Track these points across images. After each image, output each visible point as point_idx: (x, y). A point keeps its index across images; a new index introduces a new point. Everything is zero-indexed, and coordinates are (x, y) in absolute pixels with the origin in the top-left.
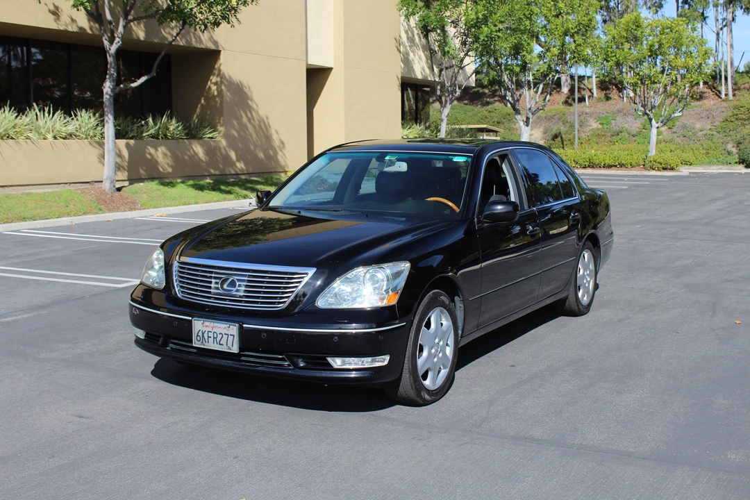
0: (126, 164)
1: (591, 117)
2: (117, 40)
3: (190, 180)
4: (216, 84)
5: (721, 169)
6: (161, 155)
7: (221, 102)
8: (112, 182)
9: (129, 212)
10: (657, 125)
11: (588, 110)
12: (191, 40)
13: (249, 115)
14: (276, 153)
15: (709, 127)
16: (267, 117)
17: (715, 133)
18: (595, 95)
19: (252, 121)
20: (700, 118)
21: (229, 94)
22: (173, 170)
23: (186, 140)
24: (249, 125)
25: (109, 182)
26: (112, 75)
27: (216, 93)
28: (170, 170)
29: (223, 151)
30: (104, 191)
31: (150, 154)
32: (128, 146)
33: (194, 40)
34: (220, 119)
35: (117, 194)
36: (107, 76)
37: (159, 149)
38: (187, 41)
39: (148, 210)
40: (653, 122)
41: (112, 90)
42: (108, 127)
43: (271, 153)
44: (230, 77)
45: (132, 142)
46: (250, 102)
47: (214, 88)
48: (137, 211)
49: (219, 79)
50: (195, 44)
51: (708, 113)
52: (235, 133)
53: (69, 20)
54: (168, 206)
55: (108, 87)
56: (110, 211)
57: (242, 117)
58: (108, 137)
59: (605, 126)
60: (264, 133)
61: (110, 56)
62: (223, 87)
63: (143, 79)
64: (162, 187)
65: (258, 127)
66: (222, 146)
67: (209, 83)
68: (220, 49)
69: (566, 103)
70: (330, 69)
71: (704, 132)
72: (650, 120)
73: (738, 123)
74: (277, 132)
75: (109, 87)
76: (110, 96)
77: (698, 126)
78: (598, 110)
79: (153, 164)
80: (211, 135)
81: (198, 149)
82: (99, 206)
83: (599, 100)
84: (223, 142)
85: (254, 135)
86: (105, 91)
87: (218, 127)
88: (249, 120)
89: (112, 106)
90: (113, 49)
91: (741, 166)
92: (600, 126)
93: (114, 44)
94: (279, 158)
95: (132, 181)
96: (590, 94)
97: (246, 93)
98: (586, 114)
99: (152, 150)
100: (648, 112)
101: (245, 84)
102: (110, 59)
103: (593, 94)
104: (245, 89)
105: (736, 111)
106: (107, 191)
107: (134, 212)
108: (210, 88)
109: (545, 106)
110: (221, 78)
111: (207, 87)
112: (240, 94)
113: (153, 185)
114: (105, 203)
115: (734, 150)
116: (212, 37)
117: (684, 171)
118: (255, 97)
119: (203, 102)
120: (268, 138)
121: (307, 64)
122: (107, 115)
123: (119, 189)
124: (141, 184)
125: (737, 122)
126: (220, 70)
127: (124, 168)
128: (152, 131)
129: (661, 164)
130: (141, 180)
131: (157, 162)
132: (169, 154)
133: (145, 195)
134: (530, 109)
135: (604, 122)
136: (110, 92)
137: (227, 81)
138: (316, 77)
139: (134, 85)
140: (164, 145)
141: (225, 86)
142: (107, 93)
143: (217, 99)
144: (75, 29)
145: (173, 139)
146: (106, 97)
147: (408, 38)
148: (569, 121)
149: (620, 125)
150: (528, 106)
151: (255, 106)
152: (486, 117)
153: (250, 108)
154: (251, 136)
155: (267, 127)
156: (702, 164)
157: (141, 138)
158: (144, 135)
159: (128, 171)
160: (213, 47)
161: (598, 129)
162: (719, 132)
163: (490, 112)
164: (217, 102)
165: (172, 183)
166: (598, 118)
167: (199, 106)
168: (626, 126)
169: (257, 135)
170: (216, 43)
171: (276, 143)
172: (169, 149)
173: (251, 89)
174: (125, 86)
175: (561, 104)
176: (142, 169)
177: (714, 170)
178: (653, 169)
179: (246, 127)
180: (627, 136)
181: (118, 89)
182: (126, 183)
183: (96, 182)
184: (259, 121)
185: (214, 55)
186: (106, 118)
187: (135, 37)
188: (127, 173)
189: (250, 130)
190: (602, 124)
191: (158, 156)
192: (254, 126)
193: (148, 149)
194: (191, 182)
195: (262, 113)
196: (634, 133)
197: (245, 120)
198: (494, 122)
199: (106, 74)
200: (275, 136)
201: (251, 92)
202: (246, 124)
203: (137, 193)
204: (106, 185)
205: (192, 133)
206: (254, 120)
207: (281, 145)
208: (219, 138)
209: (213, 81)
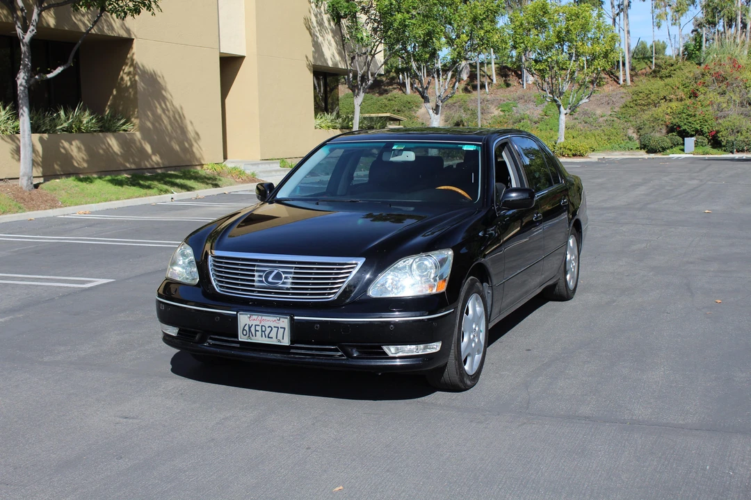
0: (41, 159)
1: (492, 104)
2: (32, 28)
3: (106, 175)
4: (129, 73)
5: (623, 154)
6: (75, 149)
7: (136, 93)
8: (29, 178)
9: (51, 210)
10: (565, 112)
11: (489, 97)
12: (103, 27)
13: (163, 105)
14: (191, 145)
15: (610, 113)
16: (181, 108)
17: (616, 119)
18: (495, 81)
19: (167, 112)
20: (600, 104)
21: (143, 85)
22: (88, 166)
23: (100, 134)
24: (163, 117)
25: (26, 178)
26: (26, 66)
27: (129, 84)
28: (85, 165)
29: (138, 144)
30: (21, 188)
31: (64, 148)
32: (41, 140)
33: (106, 27)
34: (134, 112)
35: (35, 191)
36: (21, 67)
37: (74, 143)
38: (99, 29)
39: (69, 208)
40: (562, 108)
41: (27, 81)
42: (24, 121)
43: (186, 145)
44: (143, 67)
45: (46, 136)
46: (164, 93)
47: (126, 78)
48: (58, 209)
49: (132, 69)
50: (107, 31)
51: (607, 99)
52: (149, 124)
54: (89, 203)
55: (21, 78)
56: (30, 209)
57: (156, 107)
58: (24, 131)
59: (507, 113)
60: (178, 124)
61: (24, 46)
62: (137, 78)
63: (59, 70)
64: (80, 183)
65: (172, 119)
66: (136, 139)
67: (122, 73)
68: (133, 37)
69: (466, 90)
70: (243, 57)
71: (605, 118)
72: (559, 106)
73: (638, 108)
74: (191, 123)
75: (24, 78)
76: (25, 87)
77: (599, 112)
78: (498, 97)
79: (68, 158)
80: (125, 128)
81: (113, 142)
82: (19, 205)
83: (499, 87)
84: (138, 135)
85: (169, 127)
86: (19, 82)
87: (133, 119)
88: (164, 110)
89: (27, 98)
90: (27, 38)
91: (643, 152)
92: (502, 114)
93: (28, 32)
94: (195, 150)
95: (48, 177)
96: (490, 81)
97: (159, 83)
98: (487, 101)
99: (66, 144)
100: (556, 98)
101: (159, 73)
102: (24, 49)
103: (492, 80)
104: (158, 79)
105: (635, 97)
106: (24, 188)
107: (55, 210)
108: (122, 78)
109: (454, 93)
110: (135, 68)
111: (120, 77)
112: (153, 83)
113: (71, 181)
114: (24, 201)
115: (635, 136)
116: (125, 25)
117: (594, 157)
118: (169, 87)
119: (115, 93)
120: (183, 131)
121: (220, 53)
122: (22, 108)
123: (36, 186)
124: (57, 180)
125: (636, 108)
126: (132, 60)
127: (38, 164)
128: (65, 125)
129: (571, 150)
130: (56, 176)
131: (72, 157)
132: (83, 148)
133: (63, 192)
134: (439, 96)
135: (506, 108)
136: (24, 84)
137: (141, 71)
138: (230, 65)
139: (49, 76)
140: (78, 139)
141: (139, 75)
142: (21, 85)
143: (131, 90)
145: (87, 132)
146: (20, 89)
147: (317, 22)
148: (470, 108)
149: (522, 112)
150: (438, 94)
151: (168, 96)
152: (386, 106)
153: (164, 99)
154: (166, 128)
155: (182, 117)
156: (605, 150)
157: (55, 132)
158: (58, 128)
159: (42, 167)
160: (125, 35)
161: (500, 116)
162: (619, 118)
163: (389, 100)
164: (130, 93)
165: (89, 178)
166: (499, 106)
167: (111, 97)
168: (528, 112)
169: (171, 126)
170: (128, 31)
171: (191, 135)
172: (83, 142)
173: (166, 79)
174: (40, 76)
175: (461, 91)
176: (57, 165)
177: (617, 155)
178: (564, 156)
179: (160, 117)
180: (529, 122)
181: (33, 80)
182: (41, 180)
183: (10, 179)
184: (173, 112)
185: (127, 43)
186: (21, 111)
187: (45, 25)
188: (41, 169)
189: (165, 121)
190: (503, 111)
191: (72, 150)
192: (169, 117)
193: (62, 143)
194: (109, 177)
195: (177, 103)
196: (536, 119)
197: (159, 111)
198: (394, 110)
199: (20, 64)
200: (190, 128)
201: (165, 82)
202: (161, 115)
203: (55, 190)
204: (23, 182)
205: (106, 127)
206: (168, 111)
207: (196, 137)
208: (134, 130)
209: (125, 71)
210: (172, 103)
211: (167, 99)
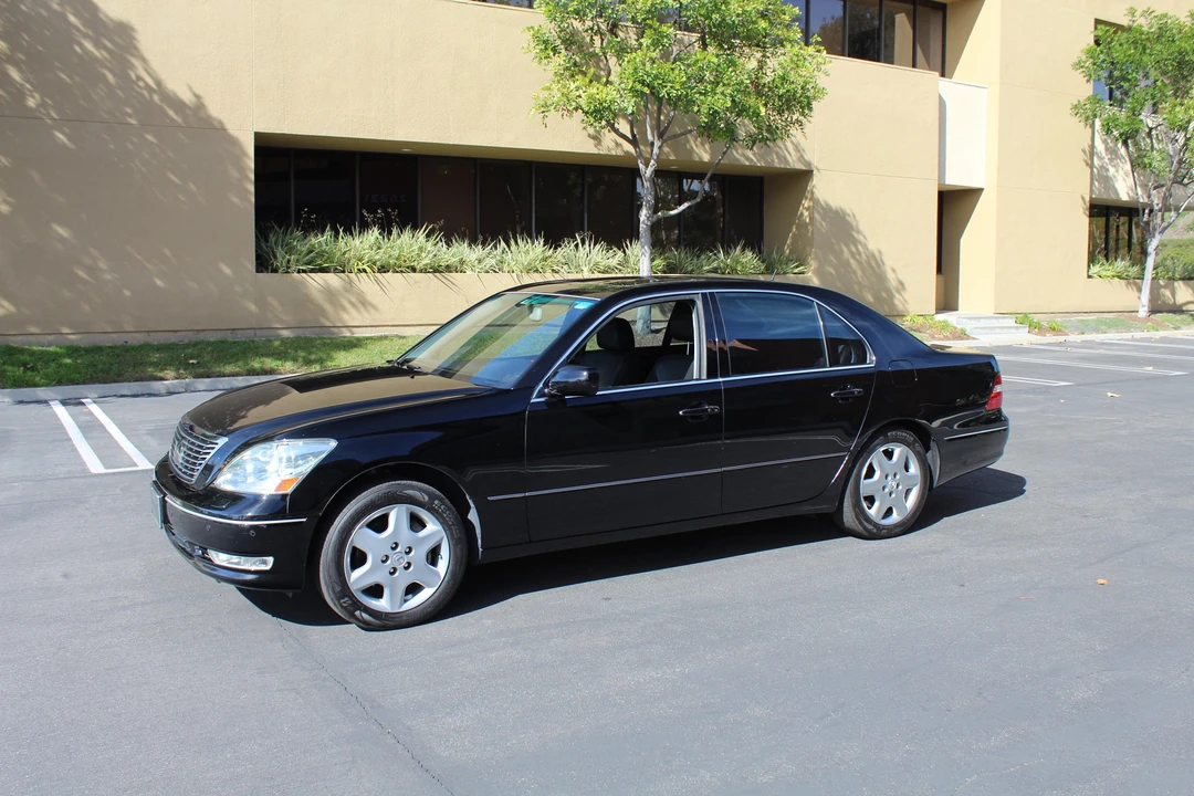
4: (808, 209)
7: (813, 232)
12: (773, 161)
13: (853, 249)
14: (891, 297)
16: (880, 252)
19: (857, 257)
21: (824, 224)
24: (852, 261)
26: (648, 202)
27: (808, 220)
33: (776, 161)
34: (810, 250)
36: (644, 204)
38: (766, 161)
41: (648, 219)
43: (884, 295)
44: (827, 205)
46: (855, 234)
47: (806, 214)
49: (811, 204)
50: (777, 164)
53: (612, 145)
55: (644, 214)
57: (842, 251)
58: (643, 271)
60: (874, 272)
61: (646, 179)
62: (816, 216)
63: (685, 206)
65: (865, 264)
67: (801, 208)
68: (813, 169)
70: (982, 190)
74: (894, 271)
75: (646, 215)
76: (647, 225)
80: (796, 271)
84: (815, 280)
85: (859, 273)
86: (641, 220)
87: (809, 261)
88: (852, 254)
89: (649, 236)
90: (649, 172)
93: (650, 166)
94: (896, 302)
97: (848, 223)
101: (848, 211)
102: (646, 183)
104: (847, 218)
108: (802, 214)
110: (815, 203)
111: (799, 213)
112: (841, 224)
116: (802, 156)
118: (861, 227)
119: (794, 230)
120: (880, 277)
121: (941, 185)
122: (643, 247)
126: (813, 193)
128: (715, 265)
136: (646, 221)
137: (822, 208)
138: (953, 205)
139: (673, 212)
141: (818, 212)
142: (643, 222)
143: (809, 227)
144: (620, 153)
145: (743, 273)
146: (643, 226)
147: (1107, 149)
151: (862, 238)
153: (855, 242)
154: (855, 272)
155: (880, 264)
158: (704, 269)
160: (802, 167)
164: (808, 230)
167: (791, 235)
169: (863, 272)
170: (809, 164)
171: (893, 282)
174: (663, 213)
179: (847, 264)
181: (655, 217)
184: (868, 257)
185: (804, 176)
186: (642, 250)
187: (697, 159)
189: (854, 267)
192: (859, 262)
195: (873, 246)
197: (847, 255)
199: (643, 202)
200: (890, 276)
201: (857, 221)
202: (848, 260)
206: (860, 254)
207: (900, 287)
208: (809, 275)
209: (806, 205)
210: (865, 246)
211: (860, 242)
